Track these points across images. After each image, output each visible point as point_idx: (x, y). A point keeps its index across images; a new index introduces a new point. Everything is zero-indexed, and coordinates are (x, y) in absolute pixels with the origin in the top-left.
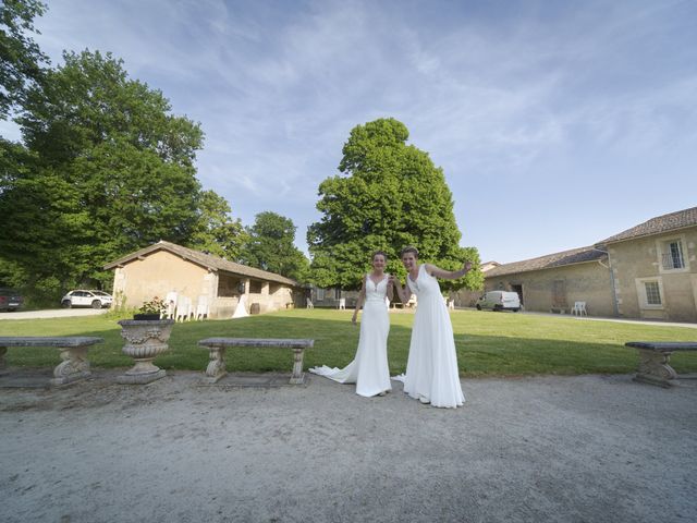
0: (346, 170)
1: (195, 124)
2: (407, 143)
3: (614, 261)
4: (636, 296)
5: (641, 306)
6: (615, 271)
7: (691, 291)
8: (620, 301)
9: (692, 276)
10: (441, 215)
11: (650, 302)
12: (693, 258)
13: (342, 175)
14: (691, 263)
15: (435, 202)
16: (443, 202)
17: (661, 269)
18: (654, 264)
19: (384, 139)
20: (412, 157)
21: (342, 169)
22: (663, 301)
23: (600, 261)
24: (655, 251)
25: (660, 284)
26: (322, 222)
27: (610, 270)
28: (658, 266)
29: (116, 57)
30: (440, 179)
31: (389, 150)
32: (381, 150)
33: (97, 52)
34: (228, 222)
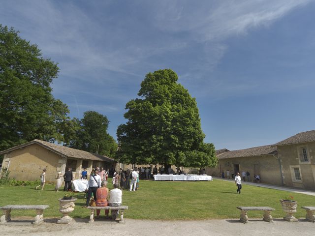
0: (142, 95)
1: (55, 64)
2: (177, 83)
3: (280, 155)
4: (290, 175)
5: (293, 181)
6: (281, 161)
7: (312, 174)
8: (284, 177)
9: (312, 166)
10: (194, 126)
11: (297, 179)
12: (312, 157)
13: (140, 98)
14: (311, 159)
15: (190, 119)
16: (195, 118)
17: (300, 161)
18: (297, 159)
19: (164, 81)
20: (179, 92)
21: (140, 95)
22: (302, 179)
23: (273, 155)
24: (296, 152)
25: (300, 169)
26: (126, 124)
27: (279, 160)
28: (298, 160)
29: (15, 30)
30: (194, 104)
31: (166, 87)
32: (162, 86)
33: (6, 27)
34: (68, 119)
